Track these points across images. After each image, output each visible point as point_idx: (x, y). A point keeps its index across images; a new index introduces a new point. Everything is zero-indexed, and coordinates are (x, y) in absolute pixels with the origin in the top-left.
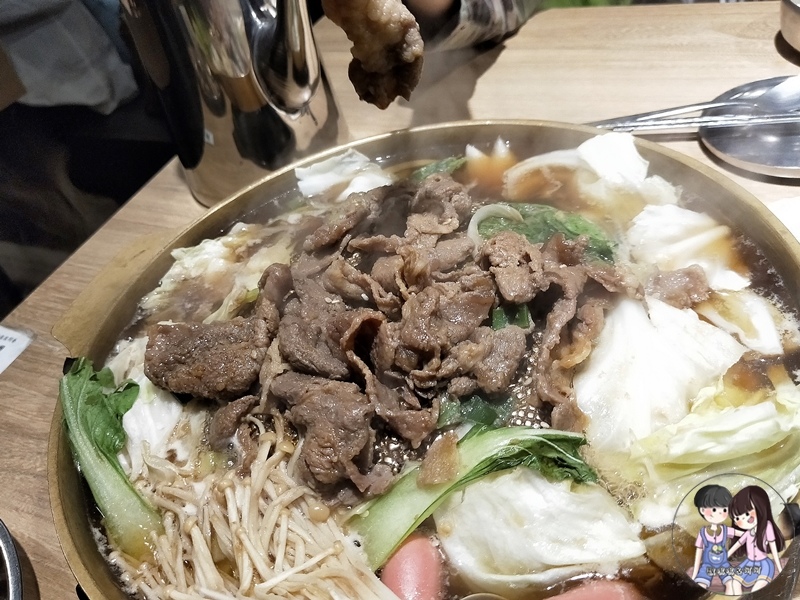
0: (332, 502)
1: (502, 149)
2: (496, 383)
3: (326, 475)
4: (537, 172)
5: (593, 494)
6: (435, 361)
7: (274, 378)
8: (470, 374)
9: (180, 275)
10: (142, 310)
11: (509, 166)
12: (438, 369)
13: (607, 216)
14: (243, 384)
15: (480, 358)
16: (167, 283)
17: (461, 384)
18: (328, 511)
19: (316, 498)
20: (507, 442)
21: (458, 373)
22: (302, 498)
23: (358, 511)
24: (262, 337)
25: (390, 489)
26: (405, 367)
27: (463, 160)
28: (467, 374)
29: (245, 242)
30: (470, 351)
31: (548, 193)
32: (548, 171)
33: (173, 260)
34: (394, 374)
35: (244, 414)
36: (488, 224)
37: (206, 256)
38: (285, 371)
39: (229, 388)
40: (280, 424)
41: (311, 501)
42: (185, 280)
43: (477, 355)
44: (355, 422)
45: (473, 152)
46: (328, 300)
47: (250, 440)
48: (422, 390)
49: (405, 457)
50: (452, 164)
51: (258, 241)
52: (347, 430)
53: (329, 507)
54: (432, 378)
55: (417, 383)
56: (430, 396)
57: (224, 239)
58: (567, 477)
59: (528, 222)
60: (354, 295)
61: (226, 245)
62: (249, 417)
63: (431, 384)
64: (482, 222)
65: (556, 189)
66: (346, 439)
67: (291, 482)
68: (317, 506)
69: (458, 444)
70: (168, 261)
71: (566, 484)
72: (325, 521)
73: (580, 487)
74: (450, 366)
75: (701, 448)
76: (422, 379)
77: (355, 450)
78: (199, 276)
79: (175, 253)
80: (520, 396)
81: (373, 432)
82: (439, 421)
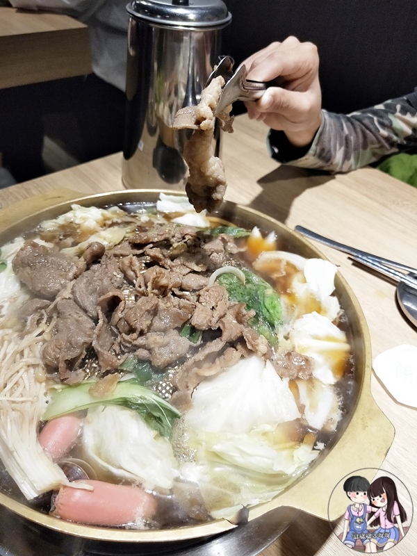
0: (49, 376)
1: (272, 238)
2: (158, 363)
3: (50, 361)
4: (279, 261)
5: (164, 445)
6: (135, 335)
7: (63, 299)
8: (150, 350)
9: (70, 218)
10: (40, 227)
11: (268, 250)
12: (134, 340)
13: (294, 305)
14: (49, 293)
15: (158, 345)
16: (61, 220)
17: (143, 353)
18: (44, 379)
19: (43, 369)
20: (139, 395)
21: (143, 347)
22: (38, 365)
23: (57, 387)
24: (71, 275)
25: (77, 385)
26: (120, 330)
27: (248, 233)
28: (149, 350)
29: (113, 218)
30: (155, 339)
31: (275, 276)
32: (285, 263)
33: (71, 209)
34: (115, 330)
35: (41, 308)
36: (226, 276)
37: (90, 216)
38: (69, 298)
39: (42, 292)
40: (53, 323)
41: (41, 369)
42: (72, 222)
43: (157, 343)
44: (76, 344)
45: (256, 232)
46: (115, 273)
47: (35, 322)
48: (123, 345)
49: (96, 374)
50: (241, 233)
51: (119, 221)
52: (71, 345)
53: (47, 378)
54: (130, 343)
55: (122, 341)
56: (126, 350)
57: (105, 212)
58: (157, 430)
59: (249, 286)
60: (130, 278)
61: (103, 215)
62: (43, 311)
63: (128, 345)
64: (224, 273)
65: (281, 275)
66: (68, 349)
67: (38, 355)
68: (41, 373)
69: (119, 382)
70: (68, 209)
71: (154, 433)
72: (41, 383)
73: (161, 438)
74: (141, 342)
75: (232, 454)
76: (125, 340)
77: (69, 357)
78: (79, 224)
79: (73, 206)
80: (171, 375)
81: (85, 353)
82: (121, 365)
